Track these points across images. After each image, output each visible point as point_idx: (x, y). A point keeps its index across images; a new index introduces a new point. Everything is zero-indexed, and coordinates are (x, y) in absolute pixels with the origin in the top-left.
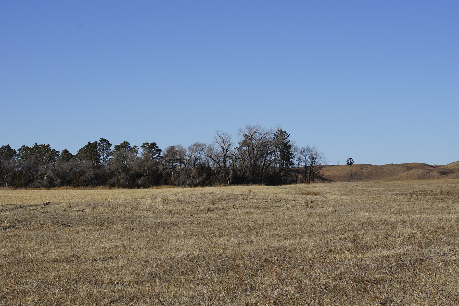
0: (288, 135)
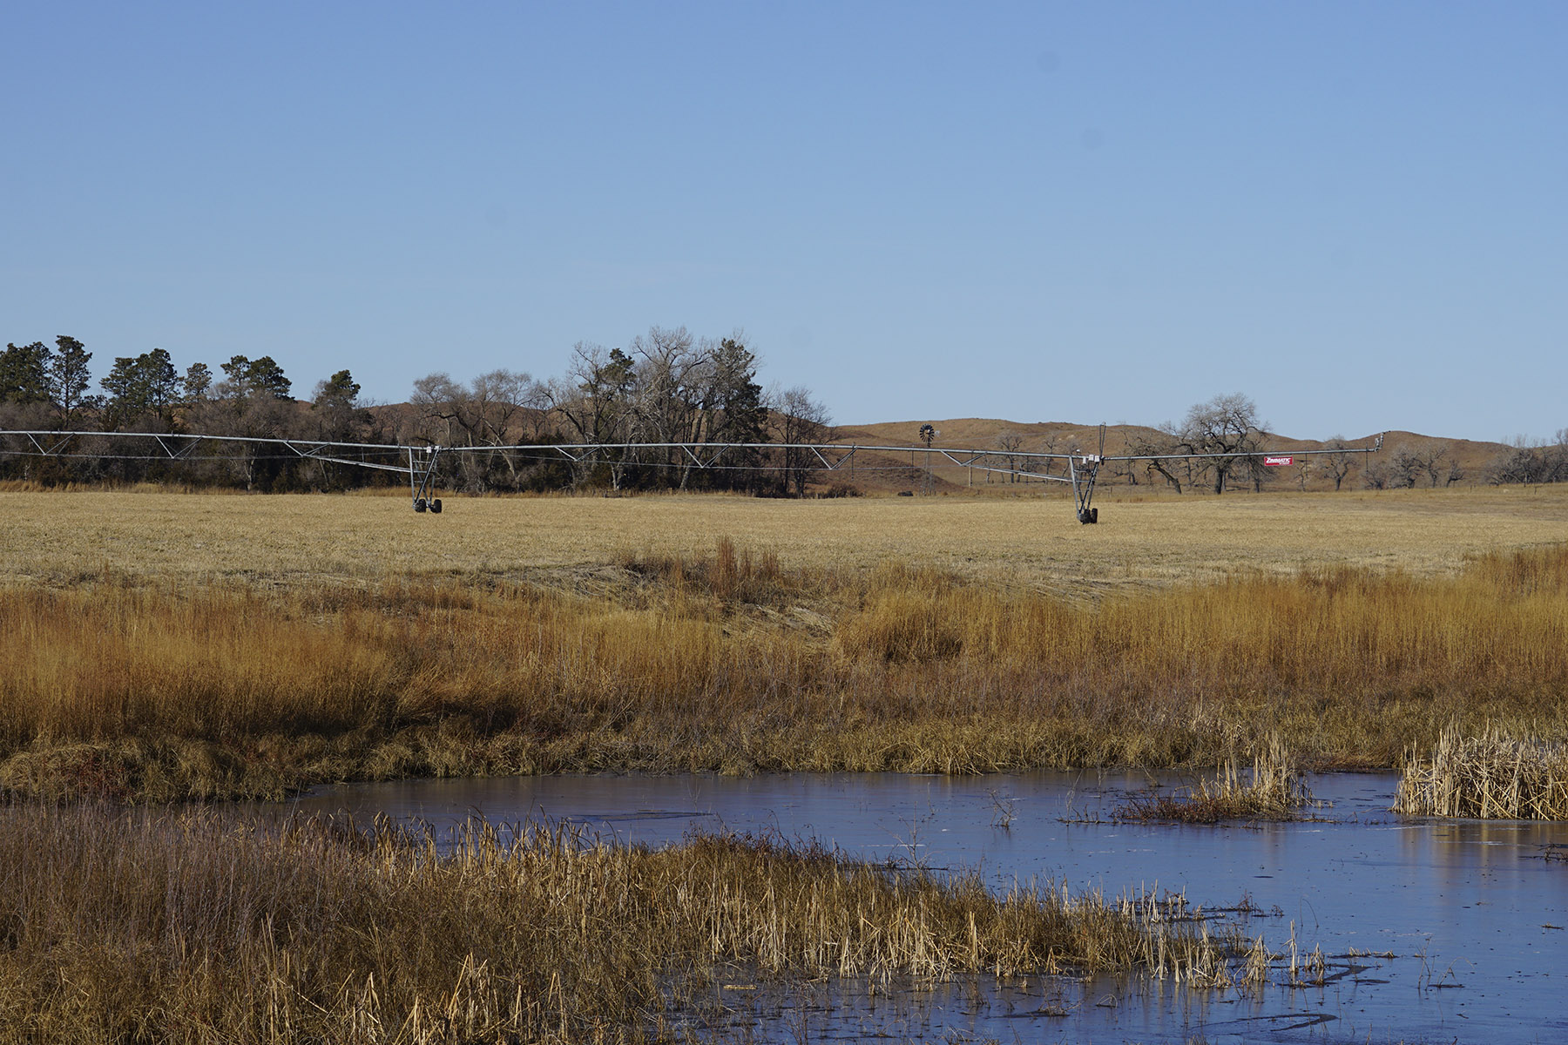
0: (750, 356)
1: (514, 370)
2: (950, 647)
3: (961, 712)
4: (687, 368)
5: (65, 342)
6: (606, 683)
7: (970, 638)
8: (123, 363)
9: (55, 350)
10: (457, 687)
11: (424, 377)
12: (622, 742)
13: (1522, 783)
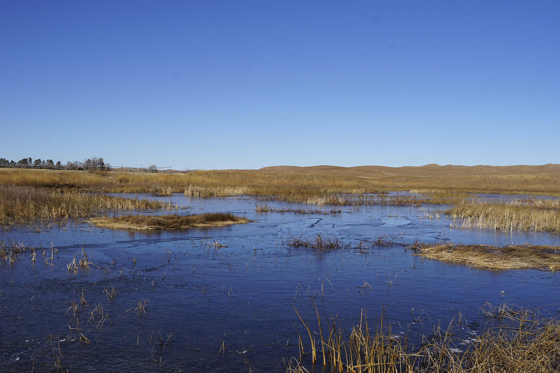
0: (103, 160)
1: (77, 161)
2: (128, 181)
3: (130, 186)
4: (96, 161)
5: (30, 158)
6: (86, 183)
7: (130, 180)
8: (36, 160)
9: (28, 159)
10: (67, 183)
11: (68, 162)
12: (88, 189)
13: (199, 192)
